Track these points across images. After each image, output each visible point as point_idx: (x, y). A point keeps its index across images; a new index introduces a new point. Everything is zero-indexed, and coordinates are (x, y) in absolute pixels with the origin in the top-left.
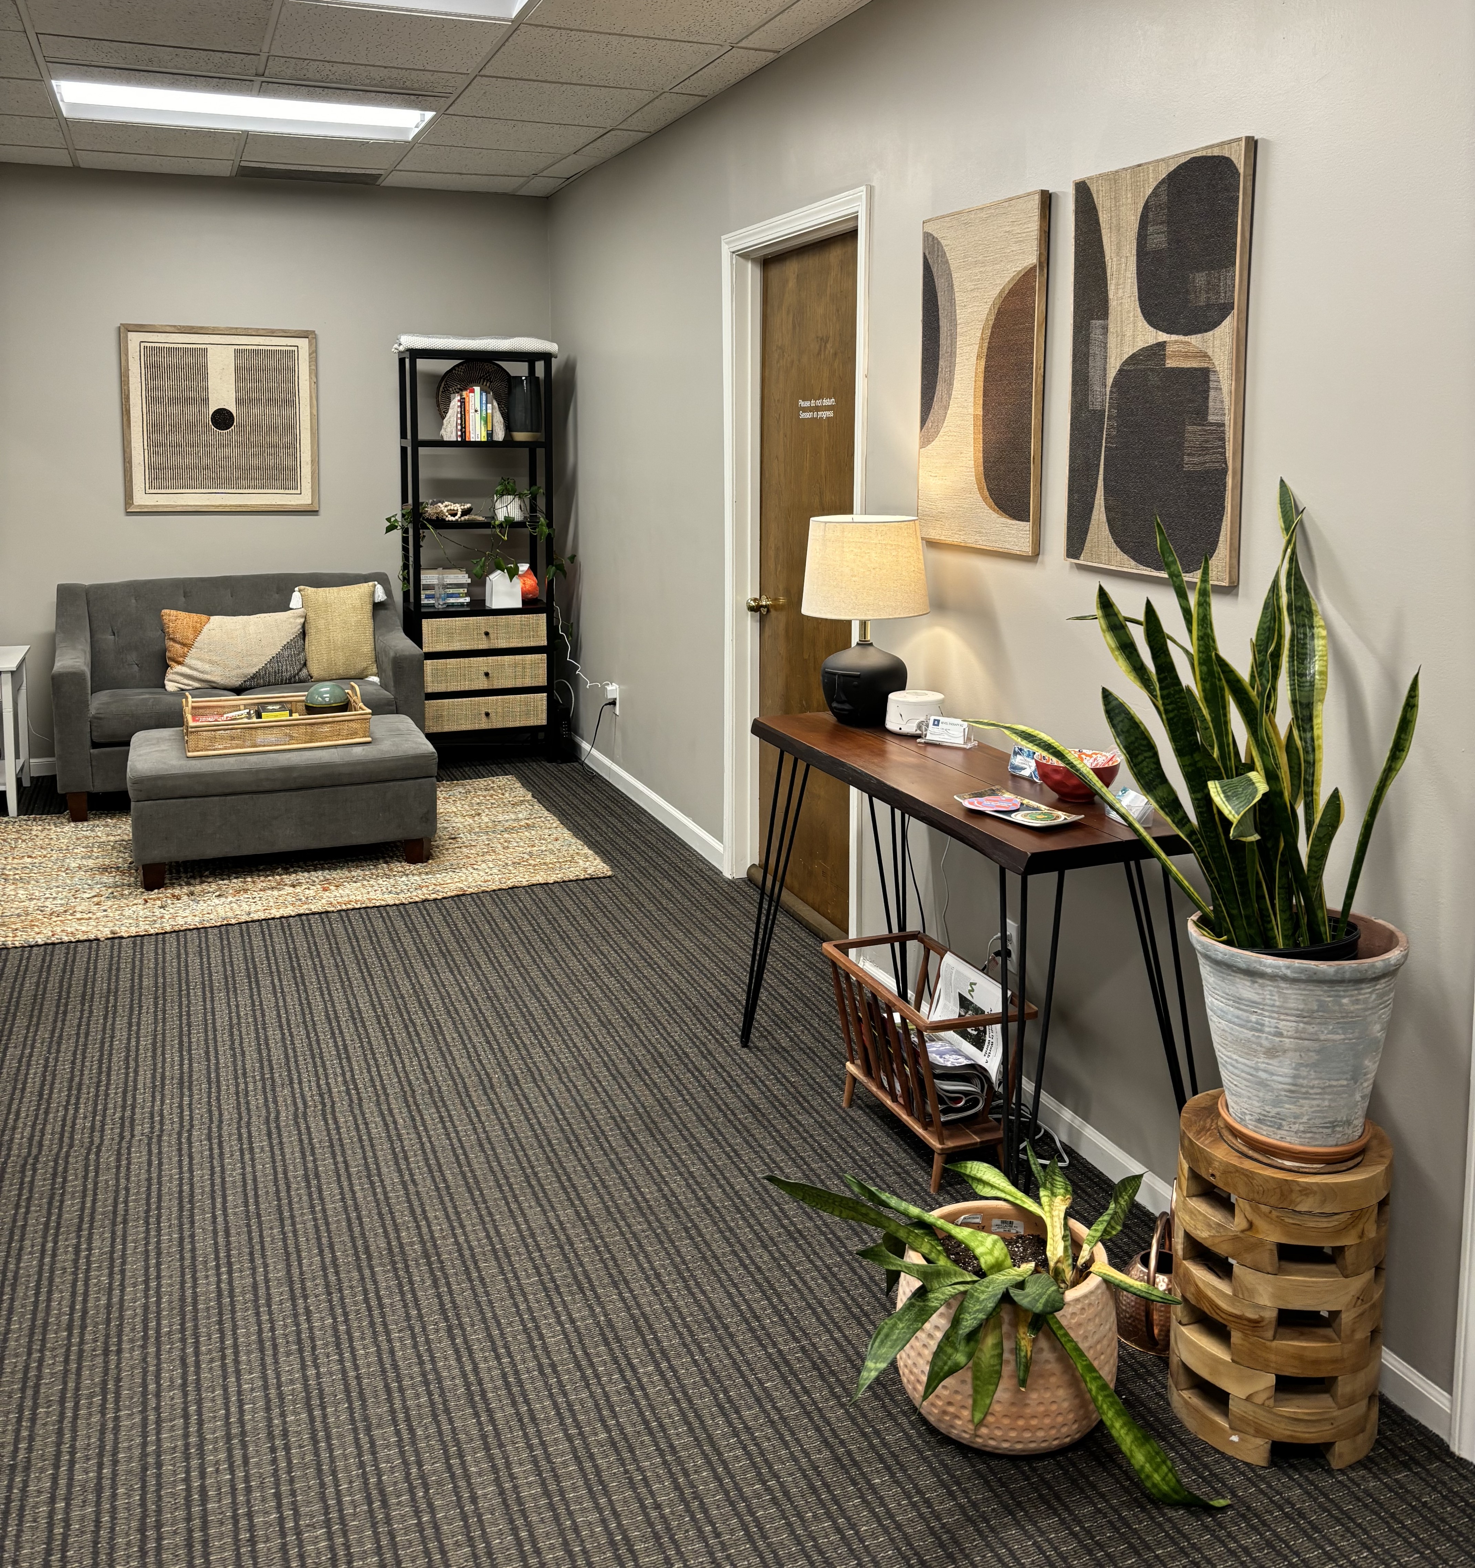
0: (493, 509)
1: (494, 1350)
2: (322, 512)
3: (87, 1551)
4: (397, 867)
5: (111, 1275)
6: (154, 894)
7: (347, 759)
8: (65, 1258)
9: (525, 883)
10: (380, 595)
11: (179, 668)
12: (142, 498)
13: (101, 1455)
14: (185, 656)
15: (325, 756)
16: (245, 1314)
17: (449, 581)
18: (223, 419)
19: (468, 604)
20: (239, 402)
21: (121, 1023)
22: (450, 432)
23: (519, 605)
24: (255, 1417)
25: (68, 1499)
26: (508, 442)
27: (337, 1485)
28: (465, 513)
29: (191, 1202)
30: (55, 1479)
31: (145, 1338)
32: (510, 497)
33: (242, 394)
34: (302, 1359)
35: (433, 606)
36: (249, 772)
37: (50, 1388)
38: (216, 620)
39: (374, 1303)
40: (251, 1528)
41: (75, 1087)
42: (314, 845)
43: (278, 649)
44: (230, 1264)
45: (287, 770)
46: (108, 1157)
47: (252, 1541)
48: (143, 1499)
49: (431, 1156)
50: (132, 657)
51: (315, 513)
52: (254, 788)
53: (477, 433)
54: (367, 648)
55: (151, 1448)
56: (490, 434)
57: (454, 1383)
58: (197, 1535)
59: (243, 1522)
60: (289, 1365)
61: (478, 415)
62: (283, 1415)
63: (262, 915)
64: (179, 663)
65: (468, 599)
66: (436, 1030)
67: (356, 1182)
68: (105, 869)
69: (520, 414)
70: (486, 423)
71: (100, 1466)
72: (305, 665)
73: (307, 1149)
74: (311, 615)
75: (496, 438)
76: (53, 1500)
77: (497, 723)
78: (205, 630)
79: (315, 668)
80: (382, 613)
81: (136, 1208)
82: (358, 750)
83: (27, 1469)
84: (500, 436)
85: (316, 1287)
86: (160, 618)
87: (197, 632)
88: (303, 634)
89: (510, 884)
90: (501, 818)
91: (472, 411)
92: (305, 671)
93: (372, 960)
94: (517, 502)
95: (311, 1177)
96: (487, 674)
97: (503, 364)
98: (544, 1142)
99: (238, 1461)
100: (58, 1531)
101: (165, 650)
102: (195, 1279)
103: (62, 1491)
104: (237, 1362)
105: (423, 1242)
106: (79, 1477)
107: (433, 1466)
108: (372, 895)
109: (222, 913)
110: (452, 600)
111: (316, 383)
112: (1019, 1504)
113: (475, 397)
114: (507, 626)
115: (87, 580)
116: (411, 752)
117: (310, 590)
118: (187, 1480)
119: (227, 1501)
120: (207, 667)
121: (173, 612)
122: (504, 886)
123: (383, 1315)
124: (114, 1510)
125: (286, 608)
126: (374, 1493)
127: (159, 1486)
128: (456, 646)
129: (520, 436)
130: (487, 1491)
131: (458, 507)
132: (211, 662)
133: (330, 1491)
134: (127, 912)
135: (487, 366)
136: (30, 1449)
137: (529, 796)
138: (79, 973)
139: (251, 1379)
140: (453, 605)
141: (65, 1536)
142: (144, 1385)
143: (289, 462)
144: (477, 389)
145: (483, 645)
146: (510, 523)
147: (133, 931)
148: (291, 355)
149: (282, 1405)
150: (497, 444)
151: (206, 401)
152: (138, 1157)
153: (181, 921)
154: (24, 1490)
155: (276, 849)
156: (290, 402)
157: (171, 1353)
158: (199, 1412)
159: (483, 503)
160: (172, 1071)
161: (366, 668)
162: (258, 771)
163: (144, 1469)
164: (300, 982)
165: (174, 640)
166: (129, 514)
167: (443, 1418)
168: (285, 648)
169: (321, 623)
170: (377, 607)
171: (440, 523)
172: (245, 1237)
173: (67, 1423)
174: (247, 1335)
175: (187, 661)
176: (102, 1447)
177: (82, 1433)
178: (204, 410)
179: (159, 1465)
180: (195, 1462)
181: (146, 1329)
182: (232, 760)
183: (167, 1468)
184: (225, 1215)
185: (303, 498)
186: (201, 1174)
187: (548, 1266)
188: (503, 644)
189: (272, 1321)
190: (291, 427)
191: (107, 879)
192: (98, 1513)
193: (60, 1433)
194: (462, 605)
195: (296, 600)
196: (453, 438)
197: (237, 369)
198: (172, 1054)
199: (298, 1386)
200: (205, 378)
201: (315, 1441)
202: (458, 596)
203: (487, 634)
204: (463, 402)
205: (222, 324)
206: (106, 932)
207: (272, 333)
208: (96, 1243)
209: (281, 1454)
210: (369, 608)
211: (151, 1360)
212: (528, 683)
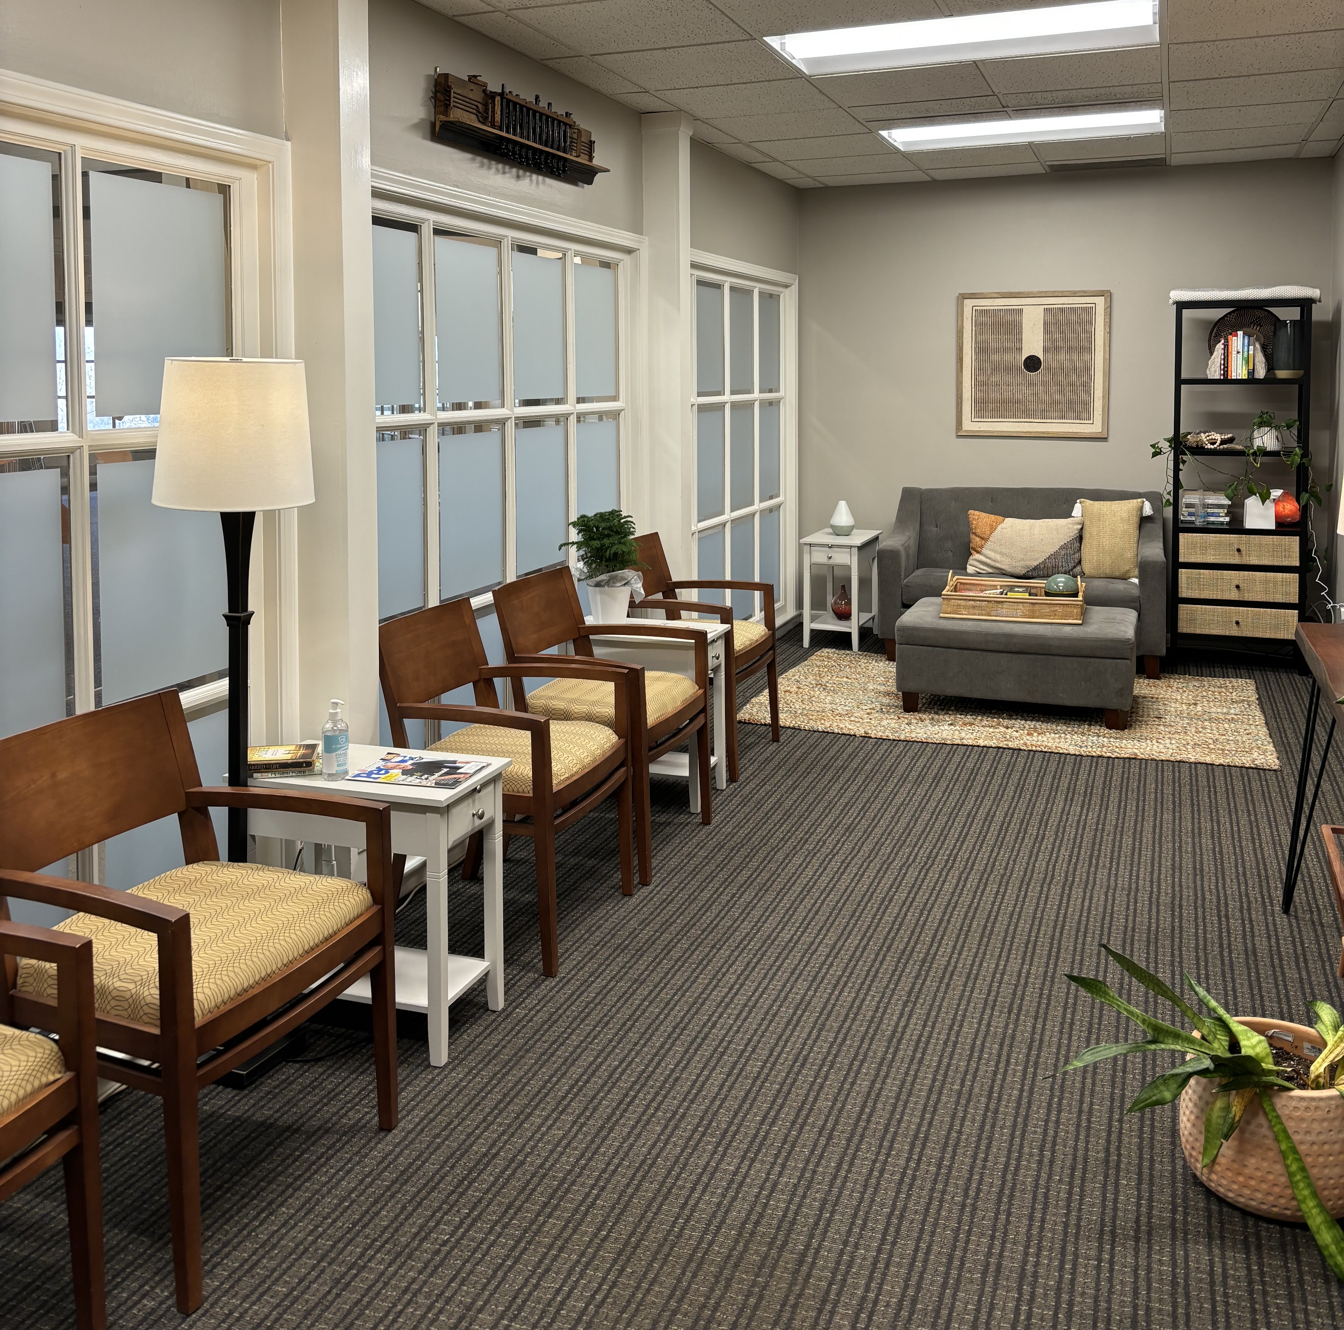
0: (1251, 439)
1: (926, 1022)
2: (1110, 438)
3: (644, 1027)
4: (1095, 729)
5: (741, 914)
6: (907, 715)
7: (1056, 634)
8: (724, 898)
9: (1192, 760)
10: (1148, 510)
11: (977, 556)
12: (969, 425)
13: (678, 990)
14: (982, 547)
15: (1041, 630)
16: (797, 954)
17: (1210, 502)
18: (1032, 363)
19: (1228, 523)
20: (1045, 350)
21: (837, 786)
22: (1214, 372)
23: (1272, 526)
24: (765, 1002)
25: (651, 1003)
26: (1270, 380)
27: (784, 1047)
28: (1223, 442)
29: (809, 892)
30: (651, 992)
31: (737, 947)
32: (1267, 429)
33: (1049, 344)
34: (811, 985)
35: (1192, 522)
36: (979, 633)
37: (675, 954)
38: (1009, 521)
39: (872, 973)
40: (726, 1048)
41: (788, 814)
42: (1029, 699)
43: (1056, 548)
44: (807, 928)
45: (1009, 636)
46: (780, 856)
47: (723, 1054)
48: (685, 1015)
49: (972, 910)
50: (949, 544)
51: (1105, 439)
52: (984, 647)
53: (1239, 371)
54: (1130, 554)
55: (704, 996)
56: (1251, 373)
57: (887, 1028)
58: (699, 1040)
59: (725, 1044)
60: (801, 986)
61: (1240, 356)
62: (780, 1006)
63: (970, 742)
64: (978, 552)
65: (1227, 519)
66: (1039, 839)
67: (912, 910)
68: (888, 694)
69: (1283, 354)
70: (1248, 362)
71: (675, 994)
72: (1080, 562)
73: (896, 885)
74: (1087, 523)
75: (1257, 376)
76: (644, 1000)
77: (1247, 632)
78: (999, 528)
79: (1087, 567)
80: (1149, 526)
81: (777, 886)
82: (1068, 629)
83: (642, 983)
84: (1261, 373)
85: (845, 956)
86: (967, 517)
87: (993, 529)
88: (1080, 538)
89: (1179, 758)
90: (1213, 710)
91: (1234, 353)
92: (1078, 568)
93: (1029, 786)
94: (1273, 433)
95: (887, 900)
96: (1238, 587)
97: (1274, 310)
98: (1059, 925)
99: (742, 1017)
100: (638, 1013)
101: (970, 542)
102: (783, 929)
103: (650, 998)
104: (775, 974)
105: (927, 954)
106: (662, 995)
107: (843, 1060)
108: (1061, 745)
109: (944, 736)
110: (1212, 519)
111: (1110, 333)
112: (1222, 1238)
113: (1238, 341)
114: (1260, 545)
115: (924, 485)
116: (1110, 636)
117: (1088, 502)
118: (711, 1016)
119: (723, 1032)
120: (998, 557)
121: (977, 513)
122: (1172, 759)
123: (872, 981)
124: (668, 1014)
125: (1068, 514)
126: (801, 1058)
127: (696, 1013)
128: (1210, 559)
129: (1282, 374)
130: (863, 1084)
131: (1218, 437)
132: (1001, 553)
133: (778, 1049)
134: (884, 723)
135: (1258, 313)
136: (649, 975)
137: (1254, 697)
138: (832, 753)
139: (777, 984)
140: (1213, 523)
141: (640, 1016)
142: (721, 968)
143: (1084, 397)
144: (1240, 333)
145: (1236, 560)
146: (1264, 452)
147: (879, 735)
148: (1089, 311)
149: (782, 1002)
150: (1259, 381)
151: (1020, 349)
152: (797, 860)
153: (913, 735)
154: (635, 991)
155: (998, 697)
156: (1088, 349)
157: (745, 957)
158: (738, 990)
159: (1245, 433)
160: (847, 821)
161: (1128, 571)
162: (987, 634)
163: (694, 1003)
164: (967, 789)
165: (975, 534)
166: (959, 436)
167: (867, 1041)
168: (1062, 548)
169: (1094, 531)
170: (1144, 521)
171: (1199, 450)
172: (825, 918)
173: (673, 971)
174: (789, 964)
175: (984, 551)
176: (681, 987)
177: (677, 977)
178: (1018, 357)
179: (702, 1004)
180: (720, 1010)
181: (741, 943)
182: (969, 623)
183: (706, 1007)
184: (822, 904)
185: (1094, 427)
186: (824, 879)
187: (998, 993)
188: (1254, 561)
189: (807, 963)
190: (1088, 369)
191: (886, 700)
192: (660, 1013)
193: (667, 974)
194: (1222, 523)
195: (1077, 510)
196: (1217, 376)
197: (1045, 324)
198: (854, 812)
199: (799, 997)
200: (1021, 332)
201: (788, 1023)
202: (1218, 515)
203: (1239, 550)
204: (1226, 347)
205: (1035, 289)
206: (862, 732)
207: (1074, 294)
208: (745, 896)
209: (766, 1022)
210: (1135, 520)
211: (732, 958)
212: (1279, 598)
